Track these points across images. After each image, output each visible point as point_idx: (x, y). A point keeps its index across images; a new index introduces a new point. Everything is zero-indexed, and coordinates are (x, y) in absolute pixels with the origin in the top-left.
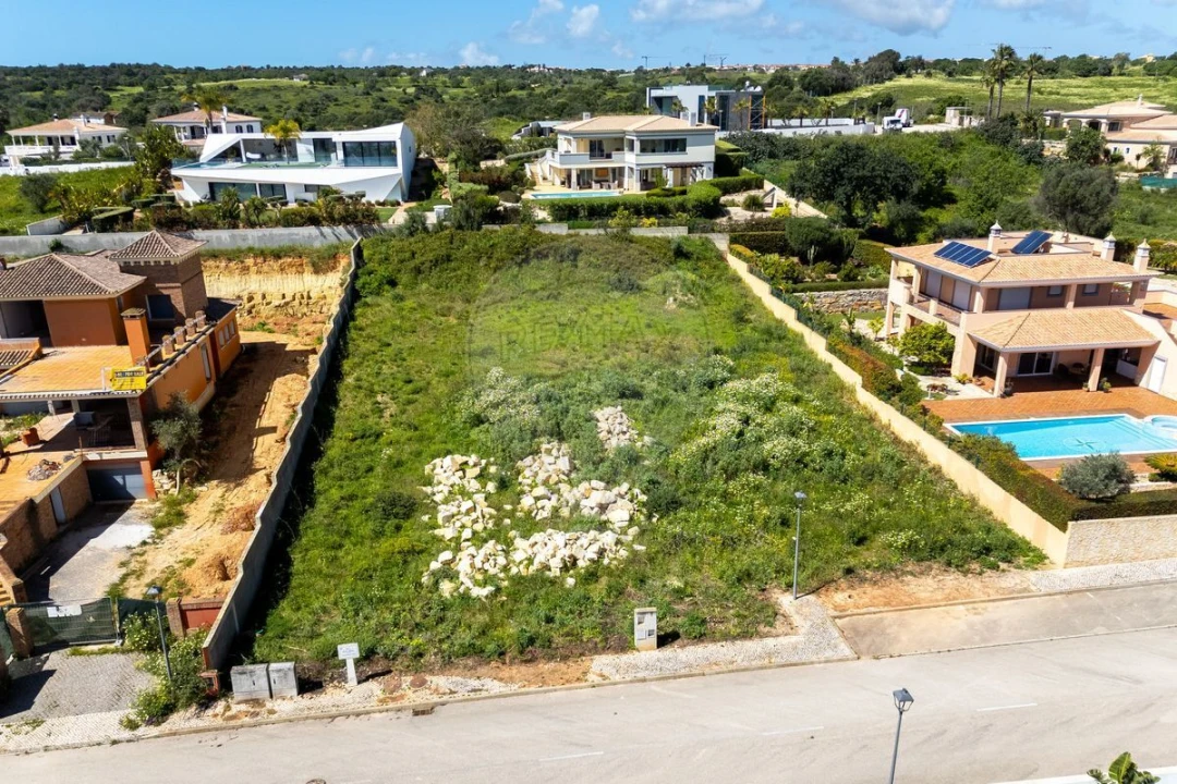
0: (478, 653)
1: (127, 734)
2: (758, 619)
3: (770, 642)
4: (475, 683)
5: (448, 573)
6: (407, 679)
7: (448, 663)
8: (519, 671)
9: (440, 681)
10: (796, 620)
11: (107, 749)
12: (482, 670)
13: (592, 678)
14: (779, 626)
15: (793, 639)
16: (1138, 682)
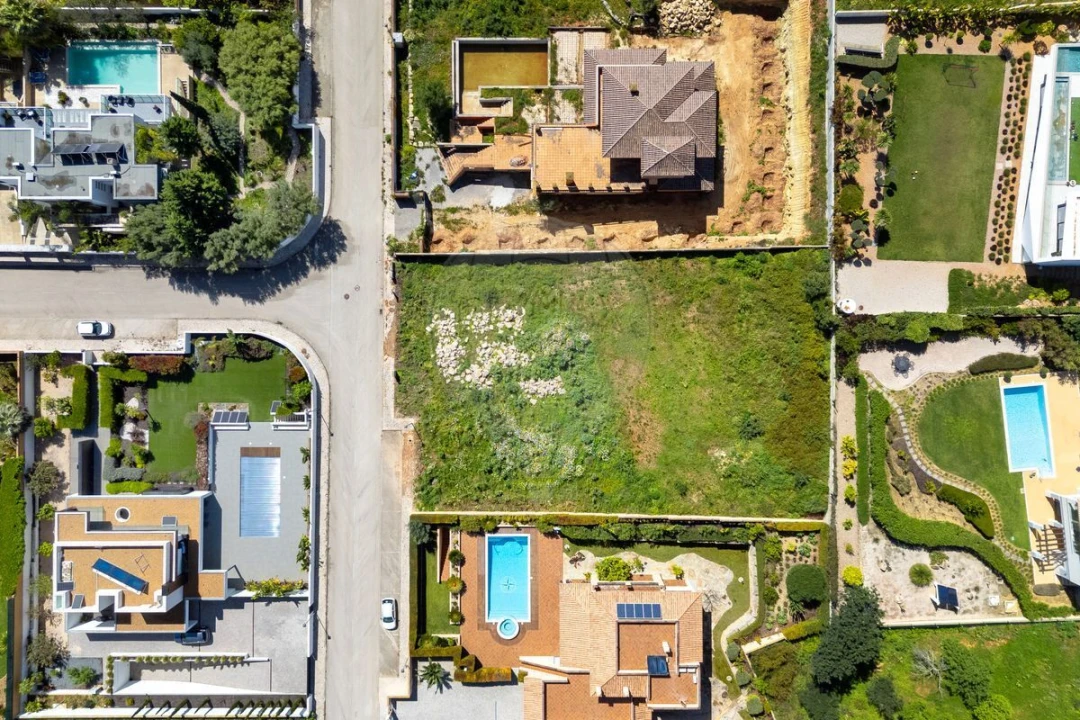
0: (402, 328)
1: (386, 237)
2: (404, 409)
3: (392, 409)
4: (389, 325)
5: (443, 317)
6: (394, 307)
7: (399, 318)
8: (393, 337)
9: (392, 316)
10: (400, 420)
11: (380, 234)
12: (395, 327)
13: (386, 357)
14: (398, 414)
15: (393, 416)
16: (359, 496)
